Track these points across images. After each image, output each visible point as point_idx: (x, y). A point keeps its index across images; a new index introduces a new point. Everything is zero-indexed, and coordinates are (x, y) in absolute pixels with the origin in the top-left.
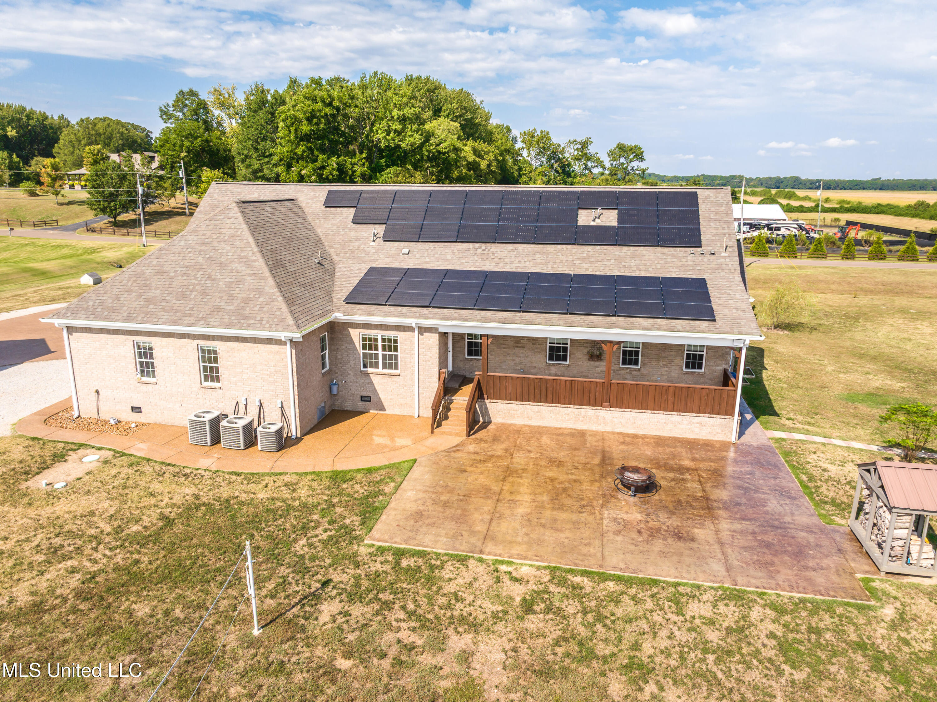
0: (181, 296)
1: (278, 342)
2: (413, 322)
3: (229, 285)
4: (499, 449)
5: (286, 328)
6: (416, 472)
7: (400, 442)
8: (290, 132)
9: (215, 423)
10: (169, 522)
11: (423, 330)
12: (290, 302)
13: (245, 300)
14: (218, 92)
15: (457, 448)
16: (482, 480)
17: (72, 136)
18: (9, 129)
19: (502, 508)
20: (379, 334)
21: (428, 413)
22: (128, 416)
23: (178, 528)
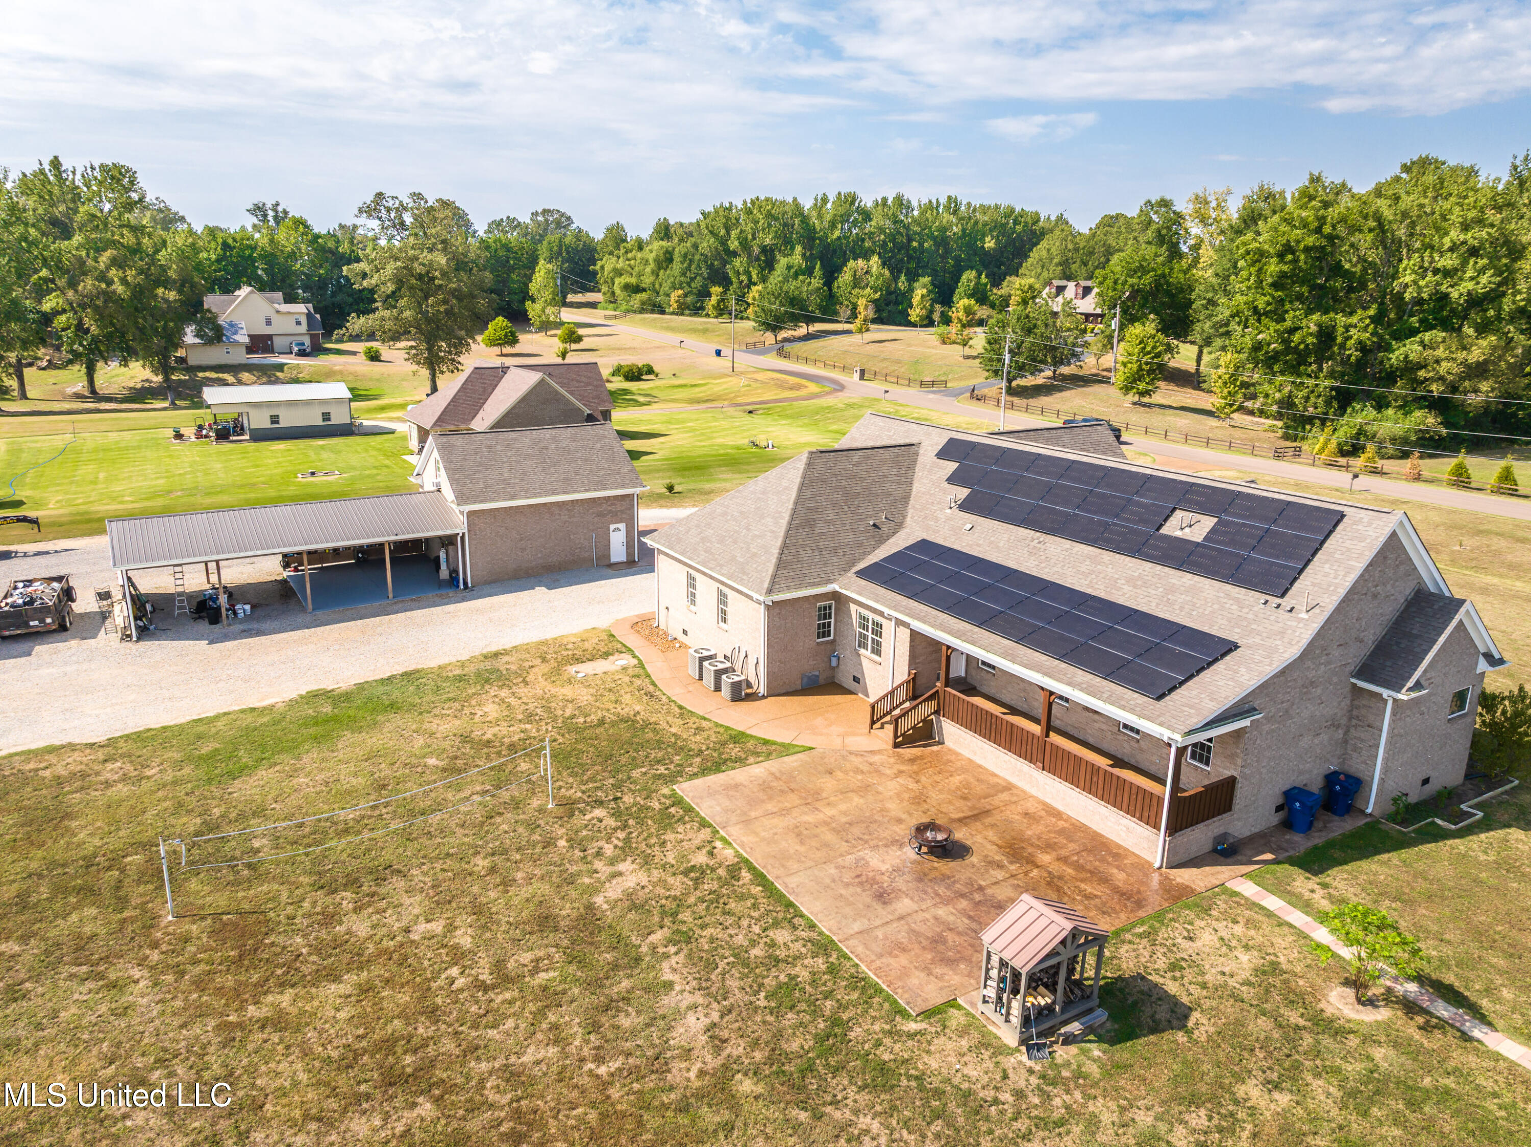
1: (756, 601)
2: (886, 612)
5: (759, 591)
6: (796, 757)
8: (1251, 274)
11: (897, 622)
14: (1201, 201)
18: (988, 239)
20: (871, 615)
22: (680, 636)
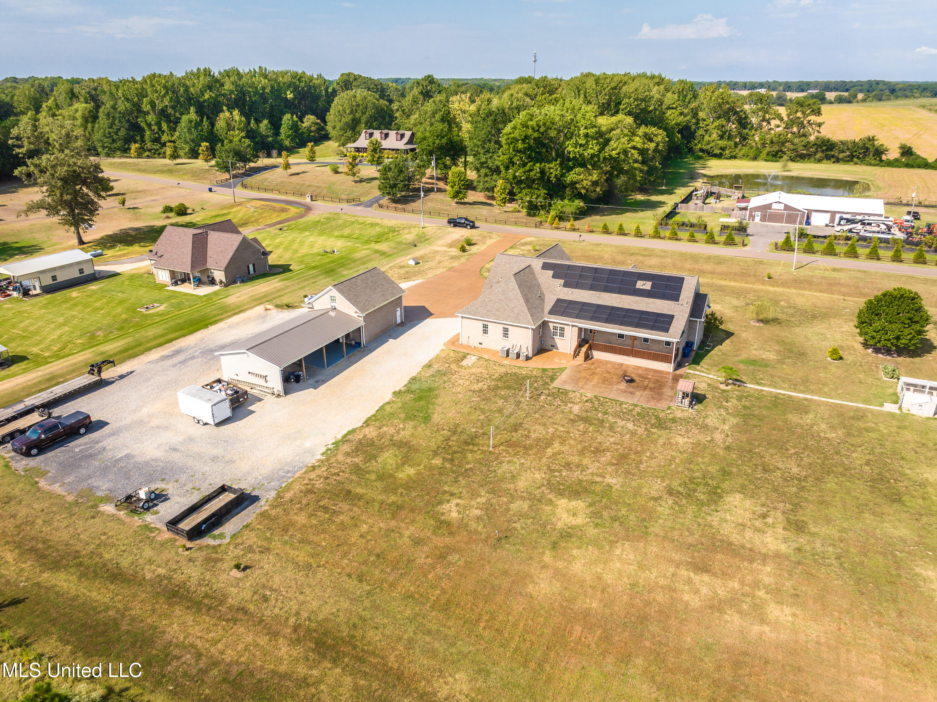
0: (498, 310)
1: (528, 328)
2: (570, 323)
3: (513, 308)
4: (593, 367)
5: (531, 325)
6: (566, 371)
7: (562, 362)
9: (508, 351)
10: (502, 377)
11: (573, 326)
12: (532, 315)
13: (518, 314)
15: (580, 365)
16: (585, 375)
17: (341, 108)
18: (288, 92)
19: (588, 382)
20: (559, 326)
21: (573, 353)
22: (478, 345)
23: (505, 378)
